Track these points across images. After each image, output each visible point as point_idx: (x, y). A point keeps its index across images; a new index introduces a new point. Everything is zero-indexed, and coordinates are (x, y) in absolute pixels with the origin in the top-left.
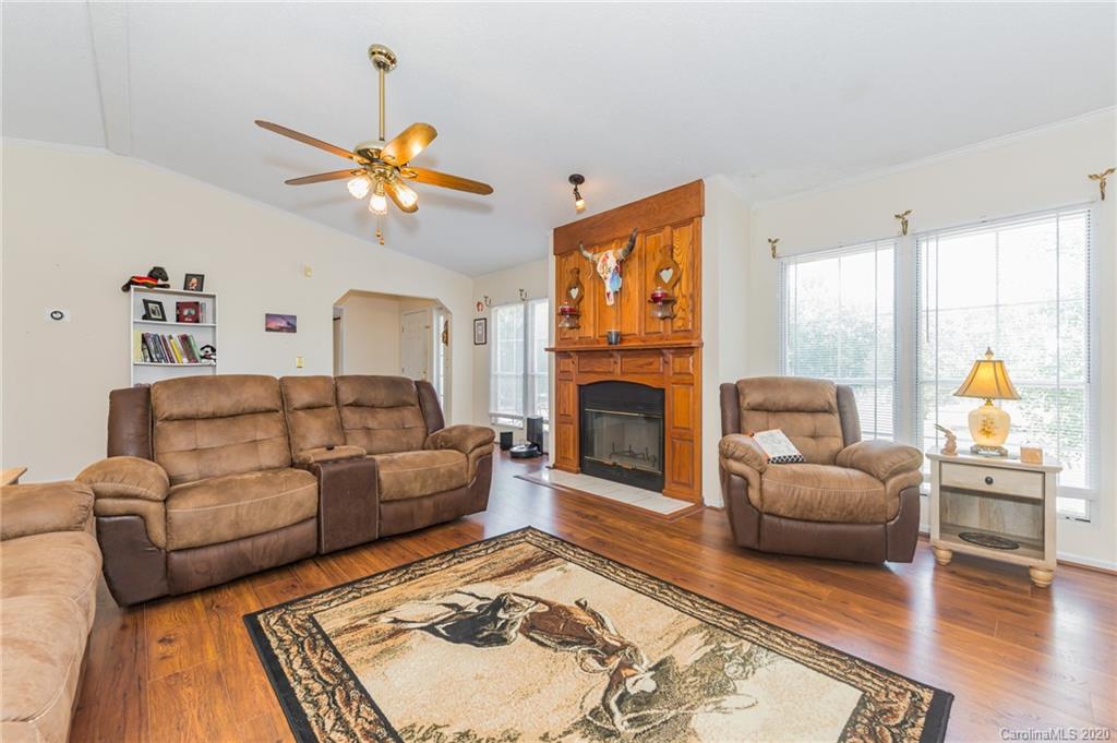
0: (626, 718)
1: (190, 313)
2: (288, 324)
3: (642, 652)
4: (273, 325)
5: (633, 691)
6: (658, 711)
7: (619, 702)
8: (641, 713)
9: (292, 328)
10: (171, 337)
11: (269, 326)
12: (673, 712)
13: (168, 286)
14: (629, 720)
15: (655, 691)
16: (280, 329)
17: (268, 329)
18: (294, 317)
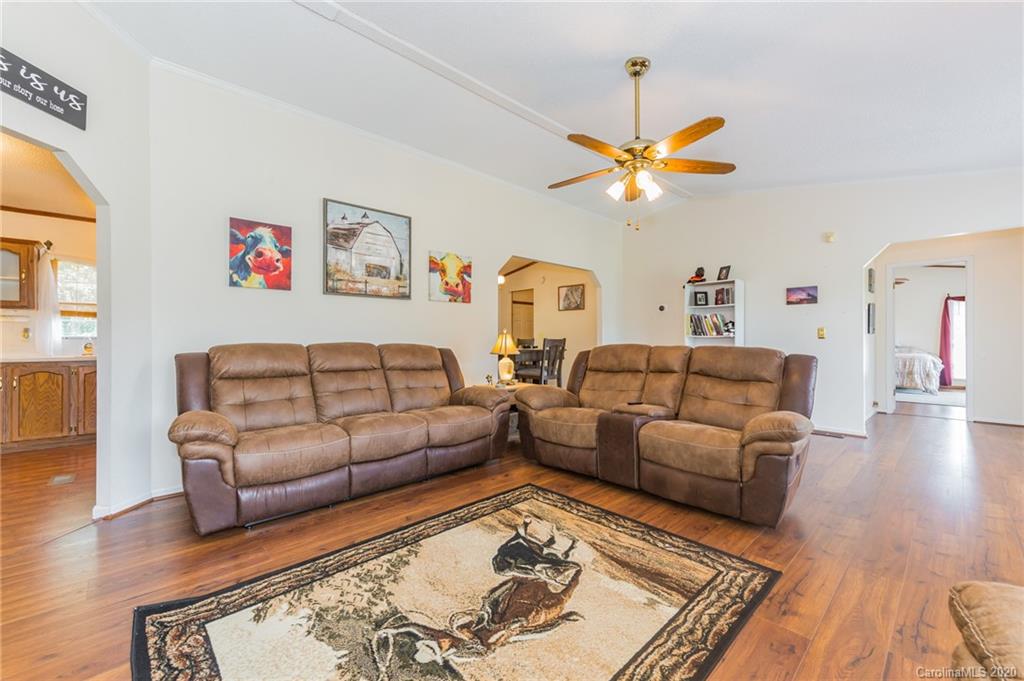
0: (390, 636)
1: (724, 297)
2: (809, 295)
3: (478, 659)
4: (794, 298)
5: (419, 644)
6: (389, 658)
7: (409, 634)
8: (391, 647)
9: (813, 299)
10: (706, 317)
11: (791, 299)
12: (384, 669)
13: (704, 280)
14: (386, 638)
15: (414, 660)
16: (801, 302)
17: (789, 303)
18: (815, 288)
